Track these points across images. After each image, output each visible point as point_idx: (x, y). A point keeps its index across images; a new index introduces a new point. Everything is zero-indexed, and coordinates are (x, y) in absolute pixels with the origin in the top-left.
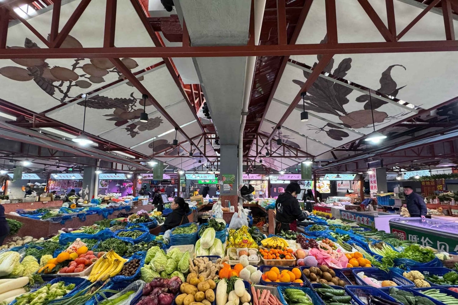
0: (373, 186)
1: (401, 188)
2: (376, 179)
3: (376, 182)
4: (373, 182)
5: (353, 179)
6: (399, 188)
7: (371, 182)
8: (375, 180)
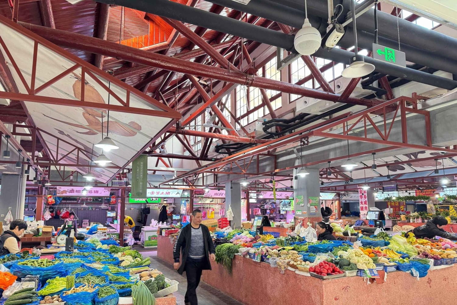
0: (363, 207)
1: (391, 209)
2: (367, 199)
3: (367, 203)
4: (363, 203)
5: (331, 199)
6: (390, 210)
7: (362, 203)
8: (366, 201)
